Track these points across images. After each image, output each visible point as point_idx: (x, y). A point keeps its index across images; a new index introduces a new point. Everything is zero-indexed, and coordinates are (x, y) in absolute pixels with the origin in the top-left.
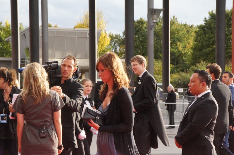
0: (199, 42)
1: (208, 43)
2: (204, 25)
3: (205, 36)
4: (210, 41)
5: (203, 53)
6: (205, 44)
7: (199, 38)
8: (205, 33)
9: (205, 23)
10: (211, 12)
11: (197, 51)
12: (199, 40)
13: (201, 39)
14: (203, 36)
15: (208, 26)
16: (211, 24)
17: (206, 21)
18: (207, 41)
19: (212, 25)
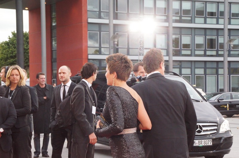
0: (5, 54)
1: (11, 55)
2: (8, 41)
3: (9, 50)
4: (13, 54)
5: (8, 62)
6: (9, 55)
7: (4, 51)
8: (9, 48)
9: (9, 40)
10: (13, 32)
11: (3, 61)
12: (5, 53)
13: (6, 52)
14: (8, 50)
15: (11, 43)
16: (13, 41)
17: (10, 38)
18: (11, 53)
19: (15, 41)
